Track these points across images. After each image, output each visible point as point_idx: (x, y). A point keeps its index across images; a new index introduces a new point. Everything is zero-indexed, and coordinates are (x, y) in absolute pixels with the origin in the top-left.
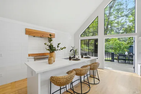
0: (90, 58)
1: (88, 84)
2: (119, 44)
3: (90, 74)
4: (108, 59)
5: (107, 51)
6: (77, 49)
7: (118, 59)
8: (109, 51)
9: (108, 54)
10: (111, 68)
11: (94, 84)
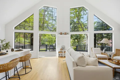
0: (22, 50)
1: (18, 76)
2: (52, 38)
3: (23, 66)
4: (43, 50)
5: (44, 43)
6: (9, 42)
7: (49, 49)
8: (45, 43)
9: (45, 46)
10: (44, 56)
11: (26, 74)
